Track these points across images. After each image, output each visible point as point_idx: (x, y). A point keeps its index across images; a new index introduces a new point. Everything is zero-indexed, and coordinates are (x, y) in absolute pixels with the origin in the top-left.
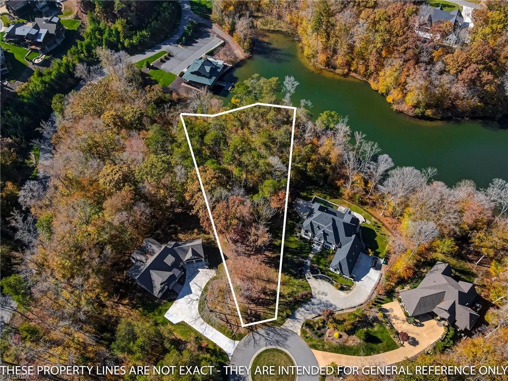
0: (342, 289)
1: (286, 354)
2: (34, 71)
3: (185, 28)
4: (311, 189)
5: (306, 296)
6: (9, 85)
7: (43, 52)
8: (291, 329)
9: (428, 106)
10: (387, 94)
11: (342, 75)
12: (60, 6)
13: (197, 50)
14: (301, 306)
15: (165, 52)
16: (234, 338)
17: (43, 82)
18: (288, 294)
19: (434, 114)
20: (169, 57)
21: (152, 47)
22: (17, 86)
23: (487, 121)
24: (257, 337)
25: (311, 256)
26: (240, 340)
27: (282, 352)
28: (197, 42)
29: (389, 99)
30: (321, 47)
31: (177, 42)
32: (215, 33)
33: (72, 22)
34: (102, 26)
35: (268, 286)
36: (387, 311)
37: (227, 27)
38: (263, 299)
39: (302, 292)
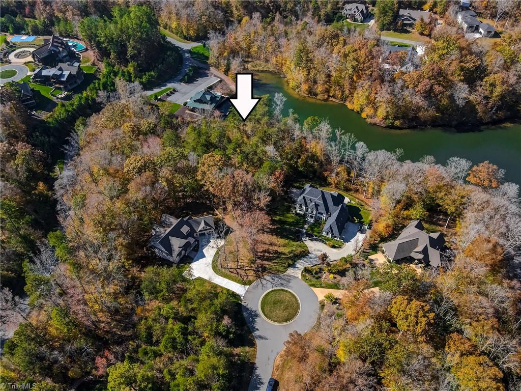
0: (333, 247)
1: (290, 292)
2: (58, 104)
3: (187, 70)
4: (303, 181)
5: (304, 252)
6: (36, 114)
7: (65, 90)
8: (293, 275)
9: (396, 118)
10: (362, 112)
11: (323, 100)
12: (79, 56)
13: (197, 86)
14: (300, 259)
15: (170, 89)
16: (244, 284)
17: (67, 111)
18: (289, 252)
19: (401, 124)
20: (174, 92)
21: (159, 86)
22: (44, 115)
23: (446, 128)
24: (264, 282)
25: (306, 226)
26: (250, 285)
27: (286, 291)
28: (197, 81)
29: (364, 115)
30: (303, 79)
31: (181, 81)
32: (212, 74)
33: (89, 68)
34: (116, 68)
35: (271, 248)
36: (373, 260)
37: (223, 68)
38: (267, 256)
39: (299, 250)
